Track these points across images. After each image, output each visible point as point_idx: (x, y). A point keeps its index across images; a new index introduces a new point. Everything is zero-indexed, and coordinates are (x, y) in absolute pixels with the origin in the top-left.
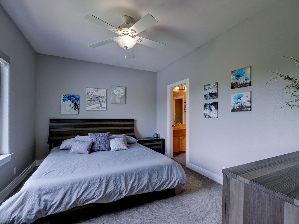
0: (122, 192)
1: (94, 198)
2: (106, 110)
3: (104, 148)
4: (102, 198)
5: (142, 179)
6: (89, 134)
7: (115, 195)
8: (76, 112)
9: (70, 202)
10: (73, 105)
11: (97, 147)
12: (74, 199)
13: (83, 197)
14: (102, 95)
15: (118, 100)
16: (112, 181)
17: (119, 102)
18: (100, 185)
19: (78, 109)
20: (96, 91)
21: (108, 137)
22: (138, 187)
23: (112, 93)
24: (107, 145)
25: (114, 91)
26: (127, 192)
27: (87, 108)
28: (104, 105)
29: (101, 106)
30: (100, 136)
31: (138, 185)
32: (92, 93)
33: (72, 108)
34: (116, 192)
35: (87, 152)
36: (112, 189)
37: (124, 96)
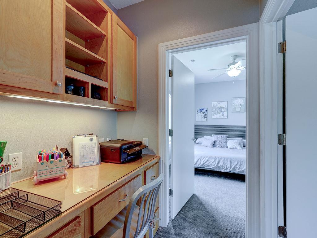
0: (227, 168)
1: (211, 166)
2: (227, 118)
3: (223, 146)
4: (215, 167)
5: (243, 165)
6: (213, 135)
7: (223, 169)
8: (205, 120)
9: (200, 164)
10: (203, 115)
11: (217, 144)
12: (202, 163)
13: (206, 164)
14: (224, 106)
15: (238, 109)
16: (222, 160)
17: (239, 111)
18: (215, 160)
19: (207, 118)
20: (219, 104)
21: (226, 138)
22: (239, 169)
23: (232, 104)
24: (225, 144)
25: (234, 101)
26: (231, 169)
27: (212, 117)
28: (225, 114)
29: (223, 115)
30: (220, 137)
31: (239, 168)
32: (216, 105)
33: (203, 117)
34: (224, 167)
35: (211, 146)
36: (222, 165)
37: (243, 105)
